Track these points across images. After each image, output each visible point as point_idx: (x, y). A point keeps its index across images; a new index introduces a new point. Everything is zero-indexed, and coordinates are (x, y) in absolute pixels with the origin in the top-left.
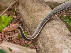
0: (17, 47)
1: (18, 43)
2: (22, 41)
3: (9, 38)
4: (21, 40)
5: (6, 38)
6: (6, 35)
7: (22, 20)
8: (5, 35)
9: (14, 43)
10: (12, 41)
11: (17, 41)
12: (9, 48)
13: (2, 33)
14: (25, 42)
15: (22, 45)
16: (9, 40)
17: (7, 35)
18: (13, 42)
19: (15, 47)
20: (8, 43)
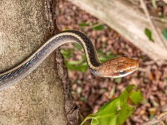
0: (130, 34)
1: (125, 43)
2: (113, 45)
3: (144, 66)
4: (114, 49)
5: (152, 71)
6: (148, 78)
7: (68, 102)
8: (151, 77)
9: (135, 49)
10: (139, 55)
11: (126, 49)
12: (151, 39)
13: (158, 86)
14: (107, 41)
15: (115, 35)
16: (144, 61)
17: (146, 75)
18: (138, 51)
19: (136, 38)
20: (150, 54)
